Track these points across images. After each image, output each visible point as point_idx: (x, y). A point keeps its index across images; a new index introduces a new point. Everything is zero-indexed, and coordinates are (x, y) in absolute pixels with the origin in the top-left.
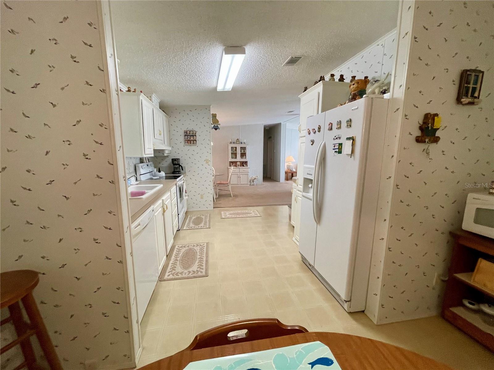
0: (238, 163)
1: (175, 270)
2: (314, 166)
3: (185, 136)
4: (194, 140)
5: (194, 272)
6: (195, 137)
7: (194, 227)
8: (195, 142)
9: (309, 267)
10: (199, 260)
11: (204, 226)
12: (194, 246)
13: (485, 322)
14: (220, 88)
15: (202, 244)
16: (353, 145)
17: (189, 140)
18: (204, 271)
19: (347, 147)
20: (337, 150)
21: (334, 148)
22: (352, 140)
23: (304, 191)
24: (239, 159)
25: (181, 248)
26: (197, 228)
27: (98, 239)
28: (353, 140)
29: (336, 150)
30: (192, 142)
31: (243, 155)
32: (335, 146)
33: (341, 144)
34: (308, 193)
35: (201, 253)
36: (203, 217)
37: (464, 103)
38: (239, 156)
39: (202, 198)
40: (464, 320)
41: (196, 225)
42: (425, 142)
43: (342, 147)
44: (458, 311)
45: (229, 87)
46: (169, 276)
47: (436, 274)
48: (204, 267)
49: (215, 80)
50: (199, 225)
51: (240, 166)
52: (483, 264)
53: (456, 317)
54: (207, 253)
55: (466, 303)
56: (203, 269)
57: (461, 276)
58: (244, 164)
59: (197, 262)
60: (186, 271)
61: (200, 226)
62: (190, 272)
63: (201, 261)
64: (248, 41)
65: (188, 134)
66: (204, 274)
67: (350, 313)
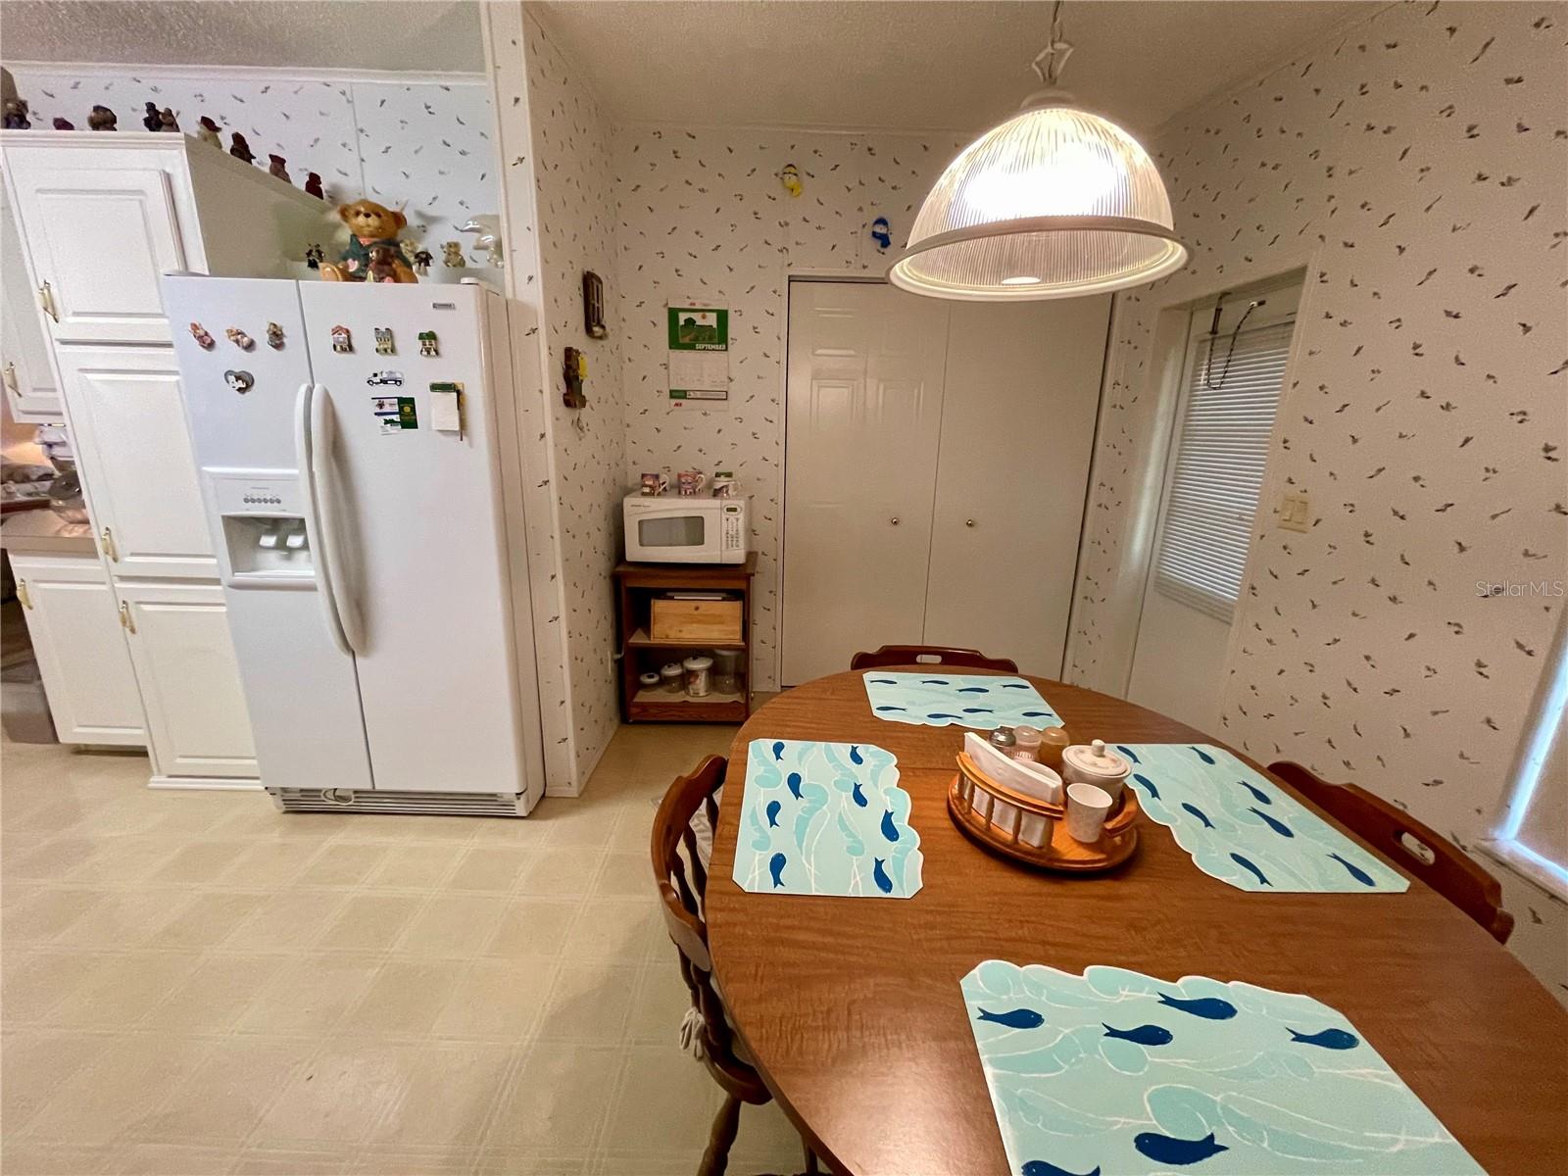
2: (299, 471)
9: (343, 805)
16: (461, 406)
19: (436, 411)
20: (396, 418)
21: (378, 410)
22: (455, 394)
23: (236, 568)
28: (459, 393)
29: (388, 417)
32: (381, 406)
33: (411, 401)
34: (253, 570)
37: (596, 335)
42: (576, 406)
43: (413, 409)
44: (642, 697)
47: (609, 654)
52: (659, 606)
53: (644, 706)
55: (646, 680)
67: (531, 816)
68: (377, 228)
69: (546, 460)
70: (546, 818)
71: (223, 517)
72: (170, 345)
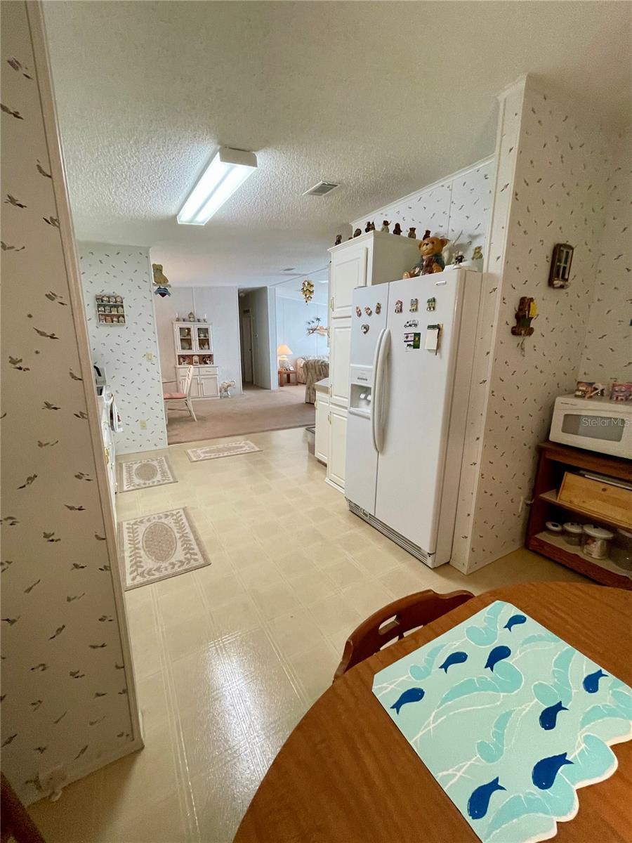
0: (196, 359)
1: (142, 567)
2: (373, 367)
3: (99, 306)
4: (118, 317)
5: (181, 562)
6: (120, 308)
7: (145, 484)
8: (121, 318)
9: (365, 518)
10: (182, 539)
11: (164, 480)
12: (160, 518)
13: (568, 542)
14: (184, 218)
15: (175, 512)
16: (439, 336)
17: (107, 315)
18: (199, 557)
19: (429, 339)
20: (412, 343)
21: (406, 340)
22: (438, 330)
23: (352, 406)
24: (196, 350)
25: (135, 527)
26: (151, 484)
27: (53, 534)
28: (439, 329)
29: (409, 343)
30: (115, 319)
31: (204, 343)
32: (407, 337)
33: (419, 334)
34: (358, 407)
35: (181, 528)
36: (155, 463)
37: (555, 286)
38: (195, 344)
39: (143, 426)
40: (550, 546)
41: (149, 480)
42: (521, 334)
43: (419, 339)
44: (542, 536)
45: (203, 218)
46: (134, 579)
47: (522, 498)
48: (197, 550)
49: (177, 203)
50: (153, 478)
51: (200, 364)
52: (569, 478)
53: (542, 544)
54: (191, 527)
55: (550, 526)
56: (196, 554)
57: (548, 496)
58: (205, 359)
59: (179, 544)
60: (164, 565)
61: (155, 480)
62: (173, 565)
63: (186, 541)
64: (266, 143)
65: (105, 303)
66: (201, 561)
67: (435, 569)
68: (431, 249)
69: (487, 369)
70: (443, 575)
71: (352, 385)
72: (350, 317)
